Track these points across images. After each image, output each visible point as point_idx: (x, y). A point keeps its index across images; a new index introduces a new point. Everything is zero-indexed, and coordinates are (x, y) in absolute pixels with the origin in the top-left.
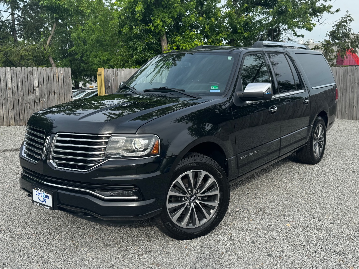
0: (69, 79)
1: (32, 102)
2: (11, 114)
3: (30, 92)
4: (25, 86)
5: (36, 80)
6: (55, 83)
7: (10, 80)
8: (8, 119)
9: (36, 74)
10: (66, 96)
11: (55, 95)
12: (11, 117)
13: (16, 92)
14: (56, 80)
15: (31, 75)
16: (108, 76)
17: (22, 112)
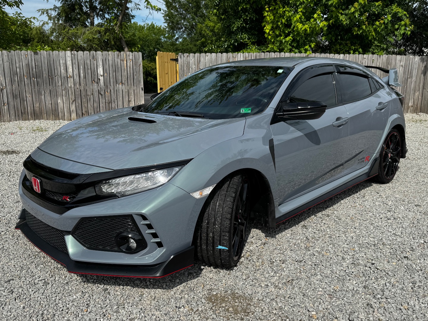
0: (140, 67)
1: (96, 94)
2: (73, 107)
3: (93, 82)
4: (88, 74)
5: (100, 67)
6: (123, 71)
7: (71, 67)
8: (69, 113)
9: (101, 60)
10: (135, 87)
11: (123, 86)
12: (73, 110)
13: (78, 81)
14: (124, 68)
15: (94, 60)
16: (188, 64)
17: (85, 105)
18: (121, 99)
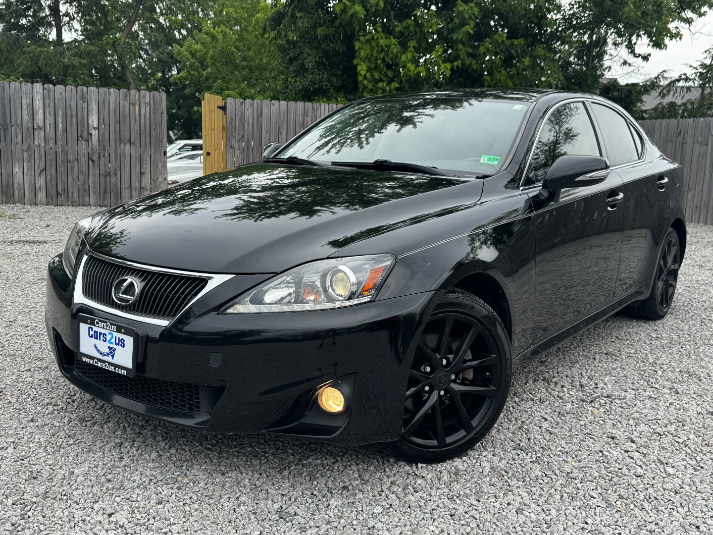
0: (161, 117)
1: (83, 160)
2: (41, 182)
3: (80, 138)
4: (71, 125)
5: (94, 113)
6: (132, 122)
7: (41, 111)
8: (34, 191)
9: (95, 103)
10: (153, 151)
11: (132, 148)
12: (40, 187)
13: (53, 136)
14: (134, 117)
15: (84, 102)
16: (242, 115)
17: (63, 178)
18: (127, 169)
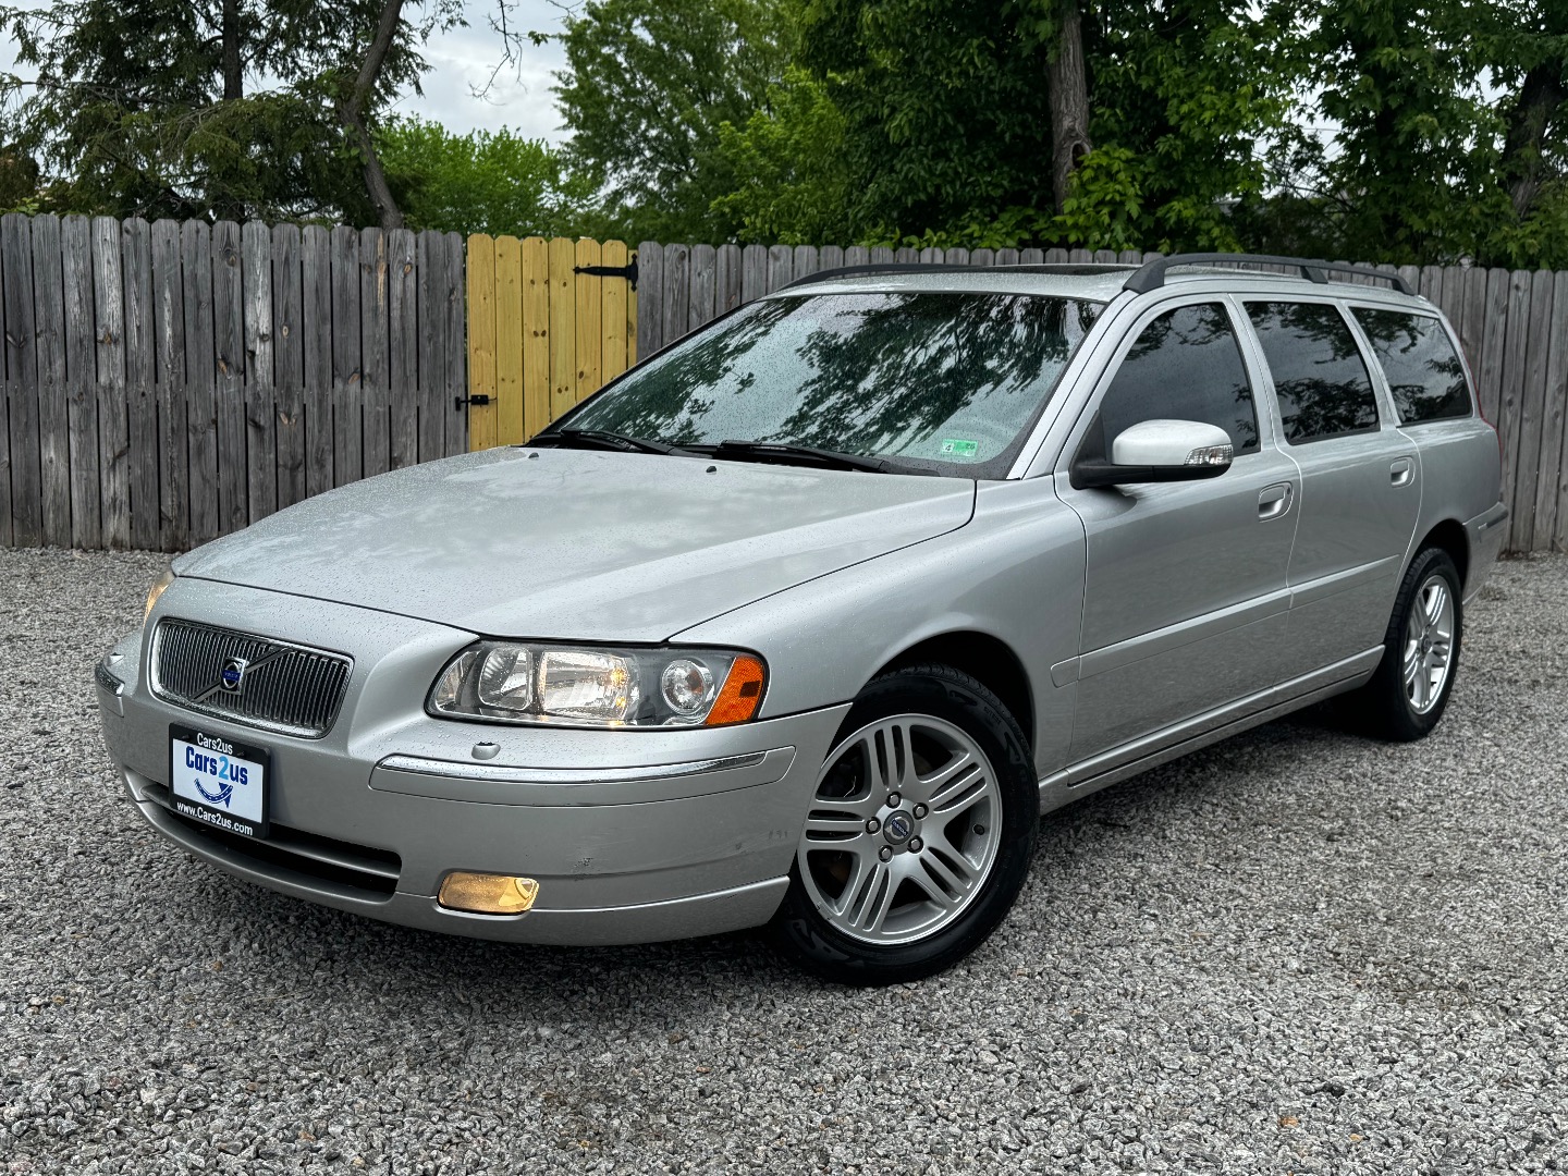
0: (450, 302)
1: (232, 424)
2: (115, 486)
3: (222, 365)
4: (198, 328)
5: (260, 294)
6: (367, 316)
7: (113, 295)
8: (96, 512)
9: (263, 265)
10: (425, 397)
11: (367, 388)
12: (114, 500)
13: (148, 360)
14: (372, 304)
15: (232, 264)
16: (681, 291)
17: (176, 475)
18: (353, 448)
